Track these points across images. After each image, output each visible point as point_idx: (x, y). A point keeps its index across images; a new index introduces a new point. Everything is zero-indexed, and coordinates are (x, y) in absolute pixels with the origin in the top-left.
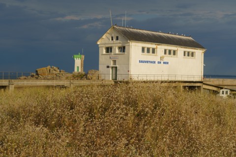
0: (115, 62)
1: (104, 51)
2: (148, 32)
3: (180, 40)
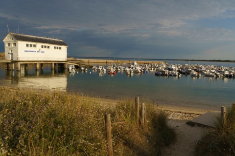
0: (12, 51)
1: (7, 45)
2: (34, 37)
3: (54, 41)
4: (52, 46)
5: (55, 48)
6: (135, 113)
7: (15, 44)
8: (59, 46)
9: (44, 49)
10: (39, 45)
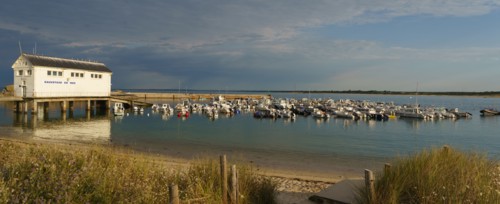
0: (24, 82)
1: (18, 74)
2: (59, 59)
3: (91, 65)
4: (87, 74)
5: (92, 76)
6: (220, 182)
7: (30, 72)
8: (98, 73)
9: (74, 79)
10: (67, 72)
